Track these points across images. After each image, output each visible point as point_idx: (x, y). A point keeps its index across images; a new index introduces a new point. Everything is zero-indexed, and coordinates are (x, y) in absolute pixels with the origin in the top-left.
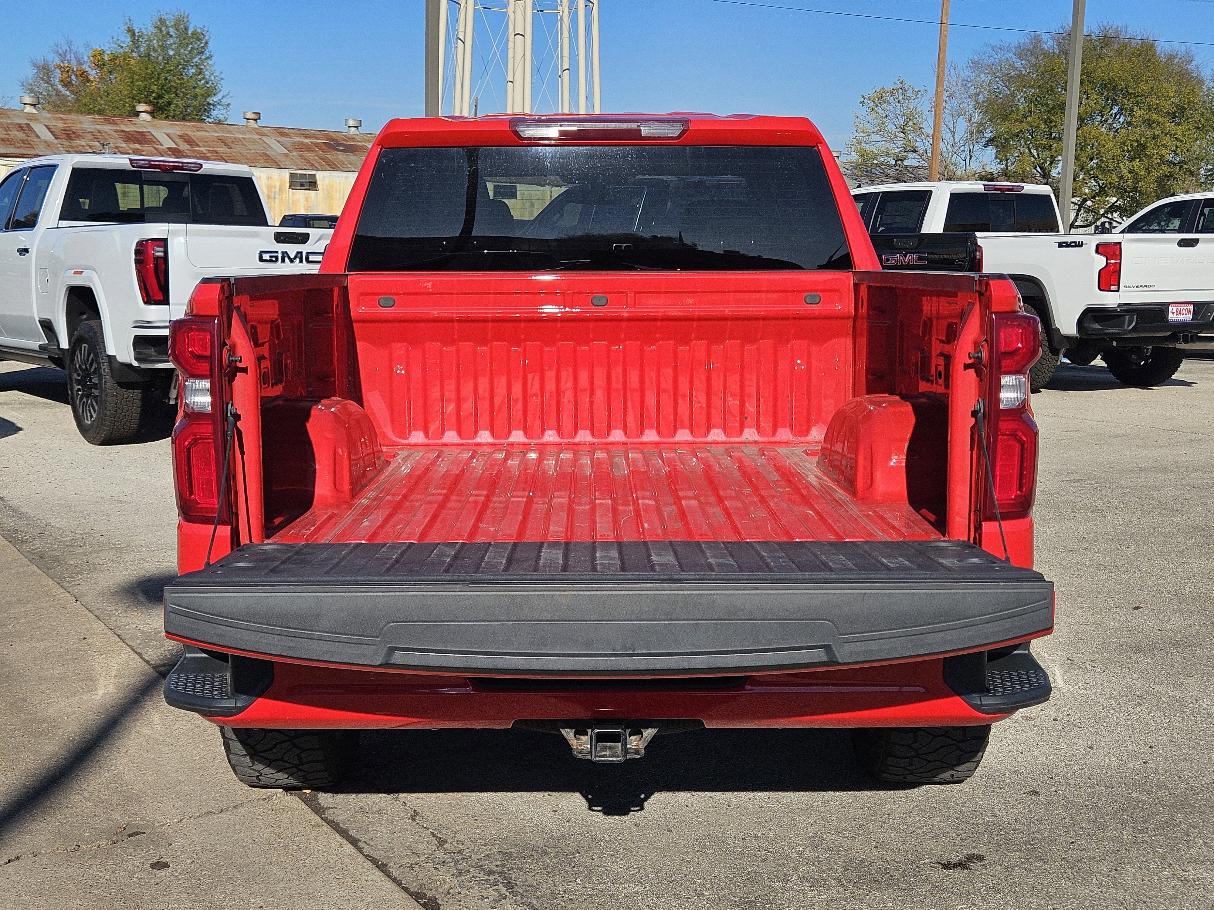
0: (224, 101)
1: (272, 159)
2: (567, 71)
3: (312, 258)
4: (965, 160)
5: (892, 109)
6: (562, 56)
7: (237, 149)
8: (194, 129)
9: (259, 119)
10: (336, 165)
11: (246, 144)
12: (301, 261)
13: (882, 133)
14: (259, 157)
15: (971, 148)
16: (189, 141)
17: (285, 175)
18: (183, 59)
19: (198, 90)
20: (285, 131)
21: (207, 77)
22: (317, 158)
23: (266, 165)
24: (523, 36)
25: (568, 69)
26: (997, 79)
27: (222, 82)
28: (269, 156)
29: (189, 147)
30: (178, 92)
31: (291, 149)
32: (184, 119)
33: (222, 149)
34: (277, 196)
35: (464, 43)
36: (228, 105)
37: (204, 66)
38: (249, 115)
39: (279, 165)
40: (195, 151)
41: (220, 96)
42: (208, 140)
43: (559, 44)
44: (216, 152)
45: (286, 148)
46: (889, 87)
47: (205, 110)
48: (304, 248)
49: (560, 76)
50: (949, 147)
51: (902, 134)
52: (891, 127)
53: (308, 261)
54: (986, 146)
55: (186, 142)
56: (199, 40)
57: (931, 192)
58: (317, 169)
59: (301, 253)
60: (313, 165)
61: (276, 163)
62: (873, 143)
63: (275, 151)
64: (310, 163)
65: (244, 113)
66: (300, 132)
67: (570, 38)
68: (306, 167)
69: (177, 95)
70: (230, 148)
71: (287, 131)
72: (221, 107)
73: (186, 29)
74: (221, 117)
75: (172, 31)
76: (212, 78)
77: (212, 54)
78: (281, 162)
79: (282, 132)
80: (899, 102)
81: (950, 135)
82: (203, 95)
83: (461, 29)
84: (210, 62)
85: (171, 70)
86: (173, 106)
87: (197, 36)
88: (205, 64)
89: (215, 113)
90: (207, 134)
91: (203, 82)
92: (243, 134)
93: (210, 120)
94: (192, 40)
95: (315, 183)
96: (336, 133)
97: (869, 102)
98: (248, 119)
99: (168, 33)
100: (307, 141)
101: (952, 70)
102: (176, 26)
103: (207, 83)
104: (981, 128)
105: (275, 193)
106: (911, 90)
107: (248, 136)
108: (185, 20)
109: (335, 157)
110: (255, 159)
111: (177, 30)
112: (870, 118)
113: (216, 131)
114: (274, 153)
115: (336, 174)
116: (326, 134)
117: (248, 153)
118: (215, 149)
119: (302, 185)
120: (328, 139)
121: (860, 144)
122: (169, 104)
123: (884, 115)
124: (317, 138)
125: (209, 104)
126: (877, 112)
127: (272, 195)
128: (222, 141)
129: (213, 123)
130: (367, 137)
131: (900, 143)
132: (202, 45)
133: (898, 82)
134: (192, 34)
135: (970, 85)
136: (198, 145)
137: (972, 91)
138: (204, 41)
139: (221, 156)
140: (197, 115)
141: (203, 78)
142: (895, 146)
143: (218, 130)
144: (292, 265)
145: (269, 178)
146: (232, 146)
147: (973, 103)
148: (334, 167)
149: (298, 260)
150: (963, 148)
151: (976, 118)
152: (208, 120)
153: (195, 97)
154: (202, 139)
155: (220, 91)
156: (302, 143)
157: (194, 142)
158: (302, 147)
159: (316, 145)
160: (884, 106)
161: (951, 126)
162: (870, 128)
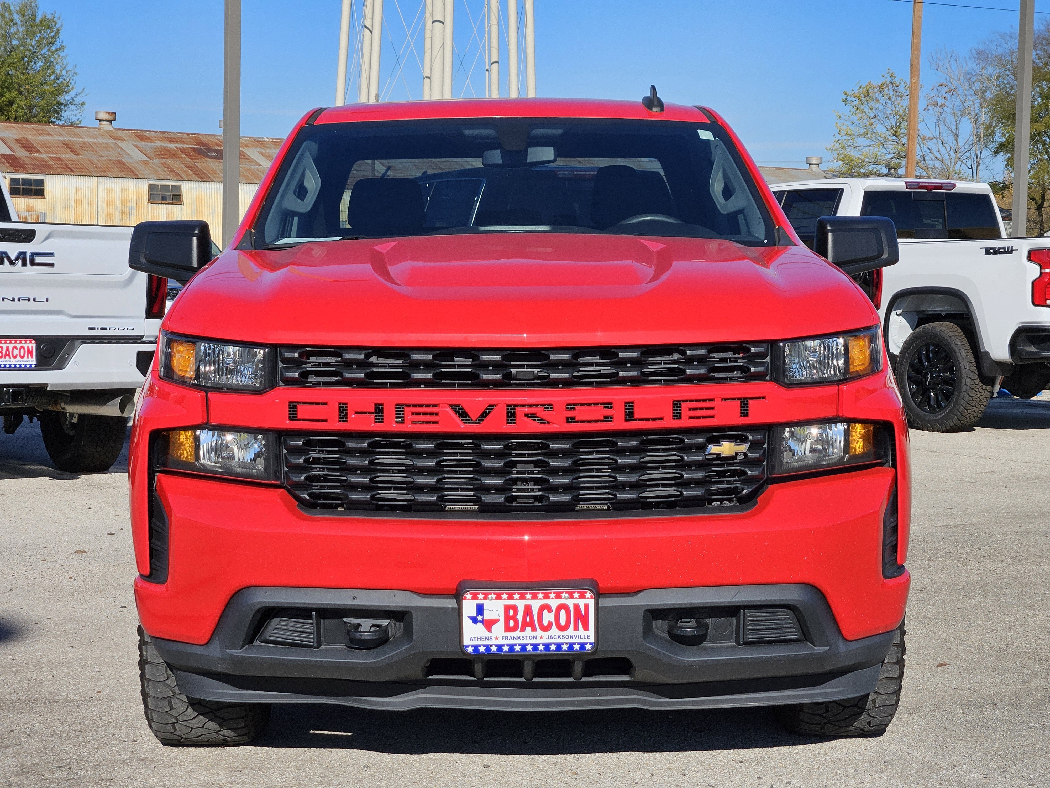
0: (78, 100)
1: (128, 168)
2: (496, 65)
3: (38, 260)
4: (972, 168)
5: (881, 107)
6: (490, 47)
7: (85, 156)
8: (35, 133)
9: (115, 120)
10: (205, 174)
11: (98, 149)
12: (24, 263)
13: (869, 135)
14: (112, 165)
15: (979, 154)
16: (27, 146)
17: (143, 187)
18: (30, 50)
19: (46, 88)
20: (145, 134)
21: (58, 72)
22: (182, 166)
23: (120, 175)
24: (443, 23)
25: (497, 62)
26: (1008, 73)
27: (75, 78)
28: (124, 164)
29: (27, 153)
30: (22, 89)
31: (151, 155)
32: (28, 121)
33: (67, 156)
34: (133, 211)
35: (371, 32)
36: (82, 104)
37: (55, 59)
38: (103, 116)
39: (136, 175)
40: (35, 158)
41: (72, 94)
42: (50, 145)
43: (486, 32)
44: (60, 159)
45: (145, 154)
46: (877, 82)
47: (56, 112)
48: (28, 248)
49: (487, 70)
50: (952, 152)
51: (894, 137)
52: (880, 129)
53: (33, 263)
54: (996, 152)
55: (24, 147)
56: (49, 28)
57: (842, 190)
58: (182, 179)
59: (24, 254)
60: (177, 174)
61: (132, 171)
62: (860, 148)
63: (132, 158)
64: (174, 172)
65: (96, 112)
66: (163, 135)
67: (499, 24)
68: (169, 177)
69: (21, 93)
70: (78, 155)
71: (147, 134)
72: (73, 107)
73: (34, 15)
74: (74, 119)
75: (17, 17)
76: (64, 72)
77: (64, 44)
78: (138, 171)
79: (142, 136)
80: (889, 99)
81: (952, 138)
82: (52, 93)
83: (369, 15)
84: (62, 54)
85: (15, 63)
86: (15, 107)
87: (47, 24)
88: (56, 56)
89: (68, 114)
90: (50, 138)
91: (52, 77)
92: (94, 138)
93: (61, 123)
94: (40, 28)
95: (180, 195)
96: (209, 138)
97: (854, 100)
98: (100, 120)
99: (12, 20)
100: (172, 146)
101: (953, 61)
102: (22, 12)
103: (58, 79)
104: (989, 132)
105: (131, 208)
106: (903, 85)
107: (101, 140)
108: (33, 4)
109: (205, 165)
110: (107, 168)
111: (23, 16)
112: (855, 118)
113: (61, 135)
114: (130, 161)
115: (205, 185)
116: (197, 139)
117: (98, 161)
118: (59, 155)
119: (164, 198)
120: (197, 144)
121: (843, 148)
122: (11, 103)
123: (873, 115)
124: (184, 143)
125: (59, 104)
126: (863, 111)
127: (127, 211)
128: (67, 145)
129: (63, 125)
130: (245, 141)
131: (891, 146)
132: (53, 34)
133: (887, 76)
134: (41, 22)
135: (975, 79)
136: (38, 151)
137: (978, 86)
138: (55, 29)
139: (66, 165)
140: (44, 117)
141: (53, 73)
142: (885, 151)
143: (64, 133)
144: (13, 267)
145: (123, 190)
146: (80, 152)
147: (979, 101)
148: (202, 177)
149: (20, 262)
150: (968, 154)
151: (984, 118)
152: (58, 122)
153: (42, 95)
154: (44, 145)
155: (73, 89)
156: (166, 149)
157: (34, 147)
158: (165, 154)
159: (183, 151)
160: (872, 104)
161: (954, 128)
162: (855, 130)
